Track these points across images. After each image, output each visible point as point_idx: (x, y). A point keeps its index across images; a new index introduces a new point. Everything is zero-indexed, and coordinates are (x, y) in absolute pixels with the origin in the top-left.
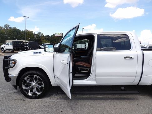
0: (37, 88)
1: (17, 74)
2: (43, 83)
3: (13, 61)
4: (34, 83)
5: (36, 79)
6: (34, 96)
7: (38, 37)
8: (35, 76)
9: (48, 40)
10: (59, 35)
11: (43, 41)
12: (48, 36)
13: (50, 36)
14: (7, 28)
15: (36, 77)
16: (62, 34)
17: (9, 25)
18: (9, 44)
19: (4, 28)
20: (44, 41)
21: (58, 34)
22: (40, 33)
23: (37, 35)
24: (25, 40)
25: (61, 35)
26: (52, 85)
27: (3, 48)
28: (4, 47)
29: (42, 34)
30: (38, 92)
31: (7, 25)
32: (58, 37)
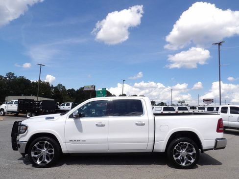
0: (46, 155)
1: (27, 140)
2: (53, 149)
3: (24, 127)
4: (44, 151)
5: (46, 146)
6: (43, 164)
7: (57, 92)
8: (46, 142)
9: (72, 95)
10: (89, 89)
11: (63, 97)
12: (73, 90)
13: (76, 90)
14: (9, 78)
15: (47, 144)
16: (95, 88)
17: (13, 74)
18: (12, 104)
19: (6, 78)
20: (66, 97)
21: (88, 87)
22: (60, 85)
23: (56, 88)
24: (36, 96)
25: (92, 89)
26: (63, 152)
27: (2, 110)
28: (4, 108)
29: (64, 87)
30: (48, 160)
31: (10, 73)
32: (87, 91)
